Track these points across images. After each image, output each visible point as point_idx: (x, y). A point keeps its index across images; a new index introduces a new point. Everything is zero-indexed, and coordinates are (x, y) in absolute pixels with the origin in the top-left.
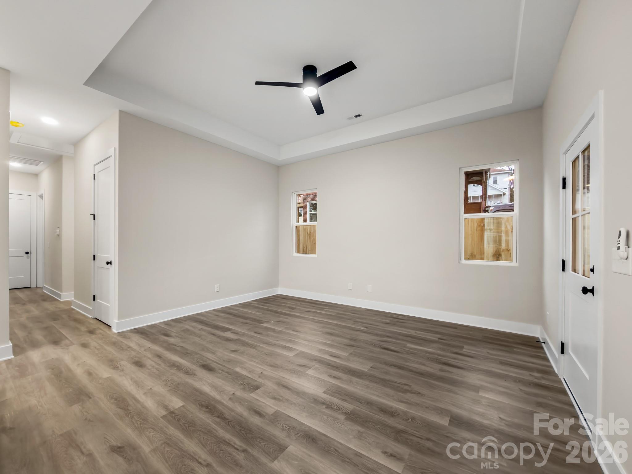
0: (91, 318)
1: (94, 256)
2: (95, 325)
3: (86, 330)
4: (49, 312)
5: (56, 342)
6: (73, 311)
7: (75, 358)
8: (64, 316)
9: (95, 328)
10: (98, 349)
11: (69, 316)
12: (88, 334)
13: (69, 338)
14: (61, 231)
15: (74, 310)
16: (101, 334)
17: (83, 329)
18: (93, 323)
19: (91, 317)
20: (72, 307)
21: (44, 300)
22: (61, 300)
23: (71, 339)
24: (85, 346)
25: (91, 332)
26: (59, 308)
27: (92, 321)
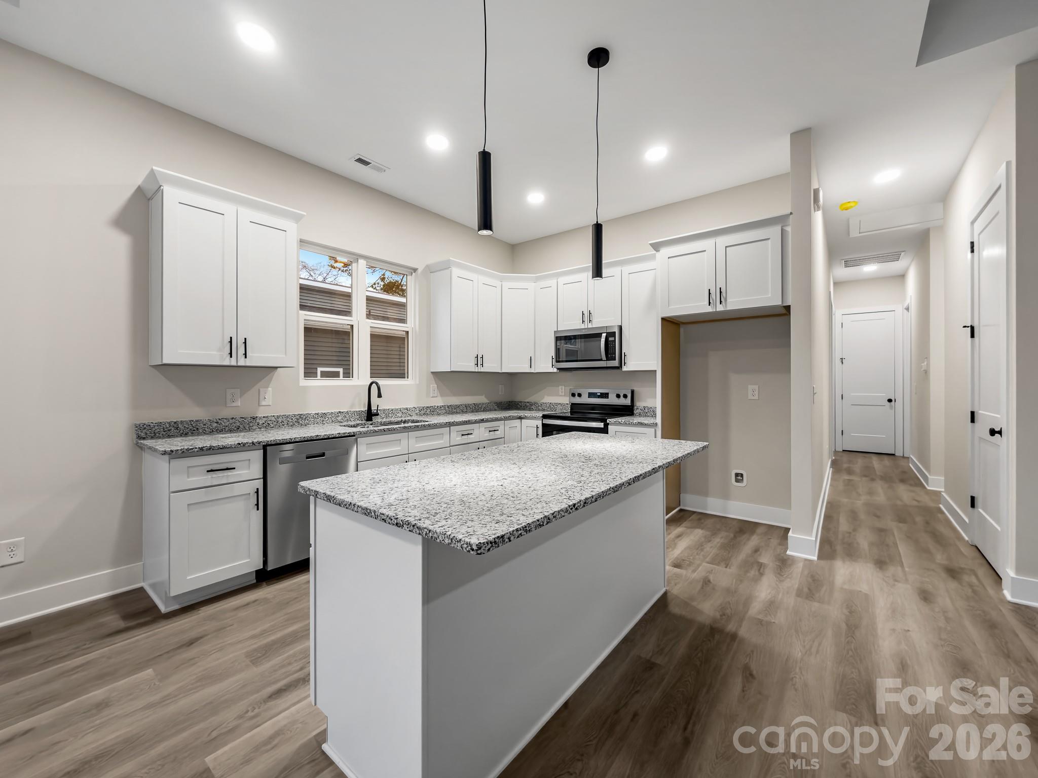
0: (968, 541)
1: (973, 414)
2: (967, 561)
3: (945, 562)
4: (899, 503)
5: (880, 564)
6: (939, 515)
7: (895, 612)
8: (919, 519)
9: (963, 566)
10: (947, 619)
11: (927, 523)
12: (944, 575)
13: (905, 565)
14: (928, 365)
15: (943, 513)
16: (971, 586)
17: (940, 558)
18: (965, 553)
19: (967, 538)
20: (941, 506)
21: (902, 481)
22: (929, 488)
23: (907, 569)
24: (925, 596)
25: (953, 573)
26: (918, 501)
27: (965, 550)
